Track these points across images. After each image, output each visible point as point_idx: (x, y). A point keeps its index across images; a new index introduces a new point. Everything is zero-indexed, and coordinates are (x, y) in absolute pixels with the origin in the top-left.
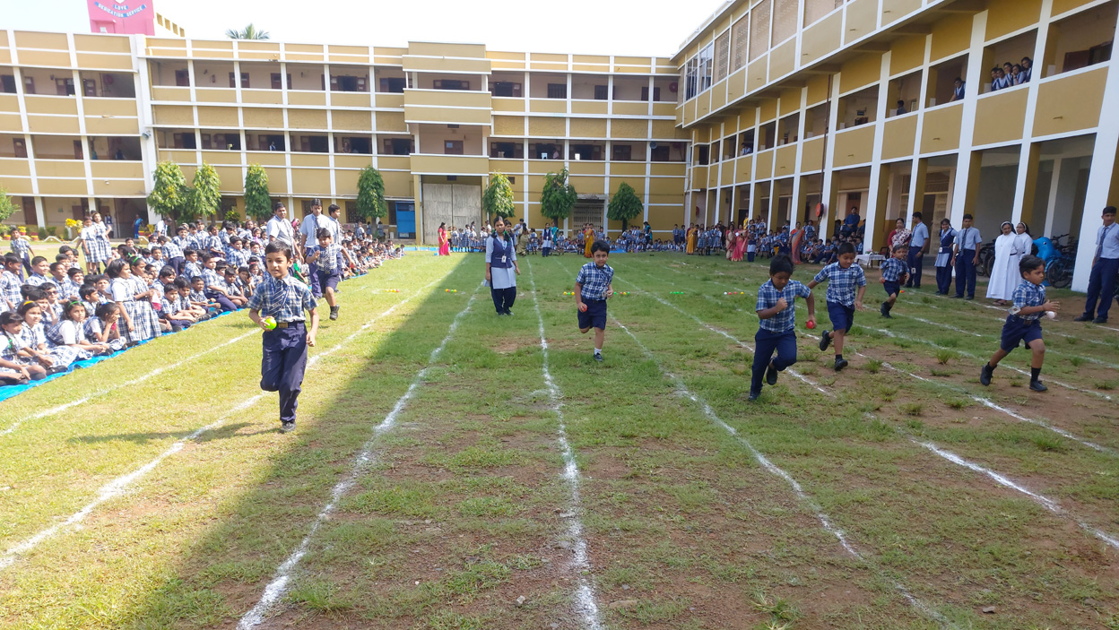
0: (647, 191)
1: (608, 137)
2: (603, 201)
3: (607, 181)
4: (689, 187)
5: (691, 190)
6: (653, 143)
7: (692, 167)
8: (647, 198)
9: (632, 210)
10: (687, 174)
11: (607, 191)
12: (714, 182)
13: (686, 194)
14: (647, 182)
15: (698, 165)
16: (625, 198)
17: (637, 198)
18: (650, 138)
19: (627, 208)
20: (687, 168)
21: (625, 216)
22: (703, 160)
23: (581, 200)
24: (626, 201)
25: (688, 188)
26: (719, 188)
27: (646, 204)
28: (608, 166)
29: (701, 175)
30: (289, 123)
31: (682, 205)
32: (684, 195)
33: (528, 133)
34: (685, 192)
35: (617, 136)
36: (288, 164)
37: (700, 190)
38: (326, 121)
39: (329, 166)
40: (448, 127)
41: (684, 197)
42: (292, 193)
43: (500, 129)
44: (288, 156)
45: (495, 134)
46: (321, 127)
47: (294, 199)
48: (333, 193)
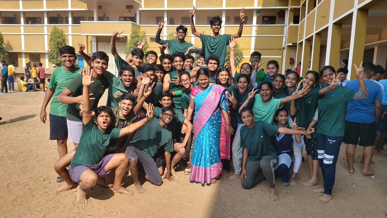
0: (253, 46)
1: (224, 7)
4: (285, 43)
5: (287, 45)
7: (288, 27)
10: (285, 33)
12: (301, 35)
13: (284, 48)
14: (253, 40)
15: (292, 24)
18: (256, 6)
20: (285, 28)
22: (296, 20)
26: (304, 40)
29: (294, 32)
30: (23, 7)
31: (280, 57)
32: (282, 49)
33: (168, 6)
34: (283, 46)
35: (229, 6)
36: (22, 32)
37: (291, 44)
38: (43, 4)
39: (44, 33)
40: (127, 8)
41: (282, 51)
42: (24, 50)
43: (148, 5)
44: (22, 27)
45: (144, 8)
46: (40, 8)
47: (25, 53)
48: (46, 49)
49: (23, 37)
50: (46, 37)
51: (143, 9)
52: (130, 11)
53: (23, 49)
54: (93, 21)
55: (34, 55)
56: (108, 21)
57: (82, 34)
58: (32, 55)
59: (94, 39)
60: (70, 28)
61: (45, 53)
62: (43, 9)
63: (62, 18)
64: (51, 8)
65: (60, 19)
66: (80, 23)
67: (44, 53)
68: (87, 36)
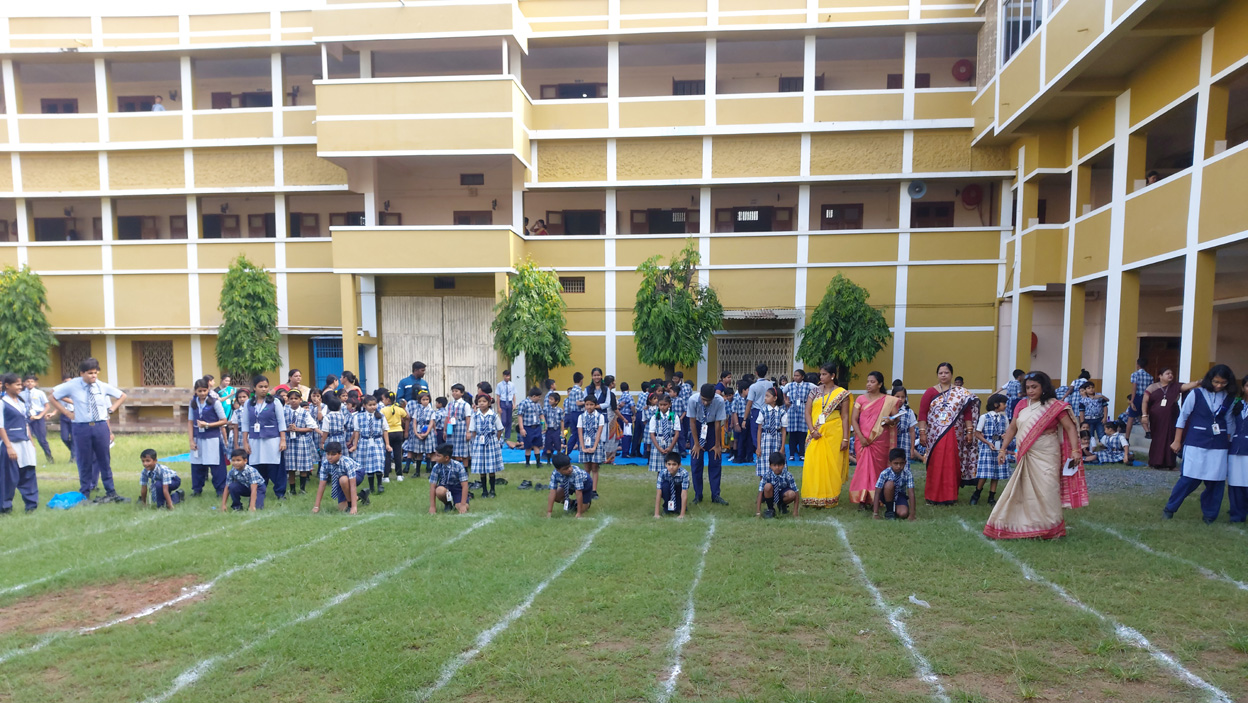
0: (901, 297)
1: (805, 174)
2: (790, 323)
3: (801, 277)
4: (1012, 285)
5: (1017, 291)
6: (915, 185)
7: (1020, 232)
8: (900, 314)
9: (861, 340)
10: (1003, 254)
11: (801, 301)
12: (1093, 260)
13: (1001, 302)
14: (902, 277)
15: (1035, 226)
16: (843, 312)
17: (874, 312)
18: (907, 172)
19: (847, 336)
20: (1005, 240)
21: (844, 356)
23: (733, 323)
24: (847, 319)
25: (1009, 286)
26: (1114, 272)
27: (899, 328)
28: (803, 245)
29: (1048, 251)
30: (110, 181)
31: (992, 328)
32: (996, 305)
33: (619, 175)
34: (999, 296)
35: (823, 170)
36: (107, 266)
37: (1043, 288)
38: (183, 172)
39: (186, 267)
40: (462, 184)
41: (996, 310)
42: (114, 327)
43: (552, 172)
44: (107, 251)
45: (539, 181)
46: (173, 185)
47: (119, 338)
48: (195, 325)
49: (108, 284)
50: (194, 283)
51: (533, 182)
52: (474, 194)
53: (110, 326)
54: (365, 224)
55: (148, 342)
56: (400, 224)
57: (336, 271)
58: (140, 342)
59: (368, 287)
60: (280, 251)
61: (189, 336)
62: (184, 187)
63: (237, 218)
64: (213, 184)
65: (230, 223)
66: (330, 234)
67: (187, 338)
68: (354, 275)
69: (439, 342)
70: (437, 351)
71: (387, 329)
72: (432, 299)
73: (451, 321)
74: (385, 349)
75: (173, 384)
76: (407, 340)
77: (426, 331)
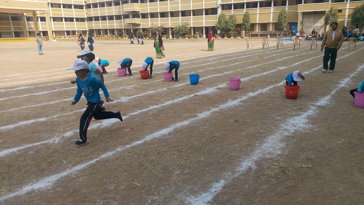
36: (258, 12)
48: (271, 21)
49: (258, 15)
50: (272, 14)
53: (258, 22)
54: (302, 4)
55: (263, 24)
57: (298, 12)
59: (302, 14)
60: (287, 8)
66: (298, 5)
67: (270, 23)
68: (300, 12)
69: (313, 22)
70: (313, 24)
71: (304, 20)
72: (313, 15)
73: (316, 19)
74: (303, 24)
75: (267, 31)
76: (307, 22)
77: (311, 21)
